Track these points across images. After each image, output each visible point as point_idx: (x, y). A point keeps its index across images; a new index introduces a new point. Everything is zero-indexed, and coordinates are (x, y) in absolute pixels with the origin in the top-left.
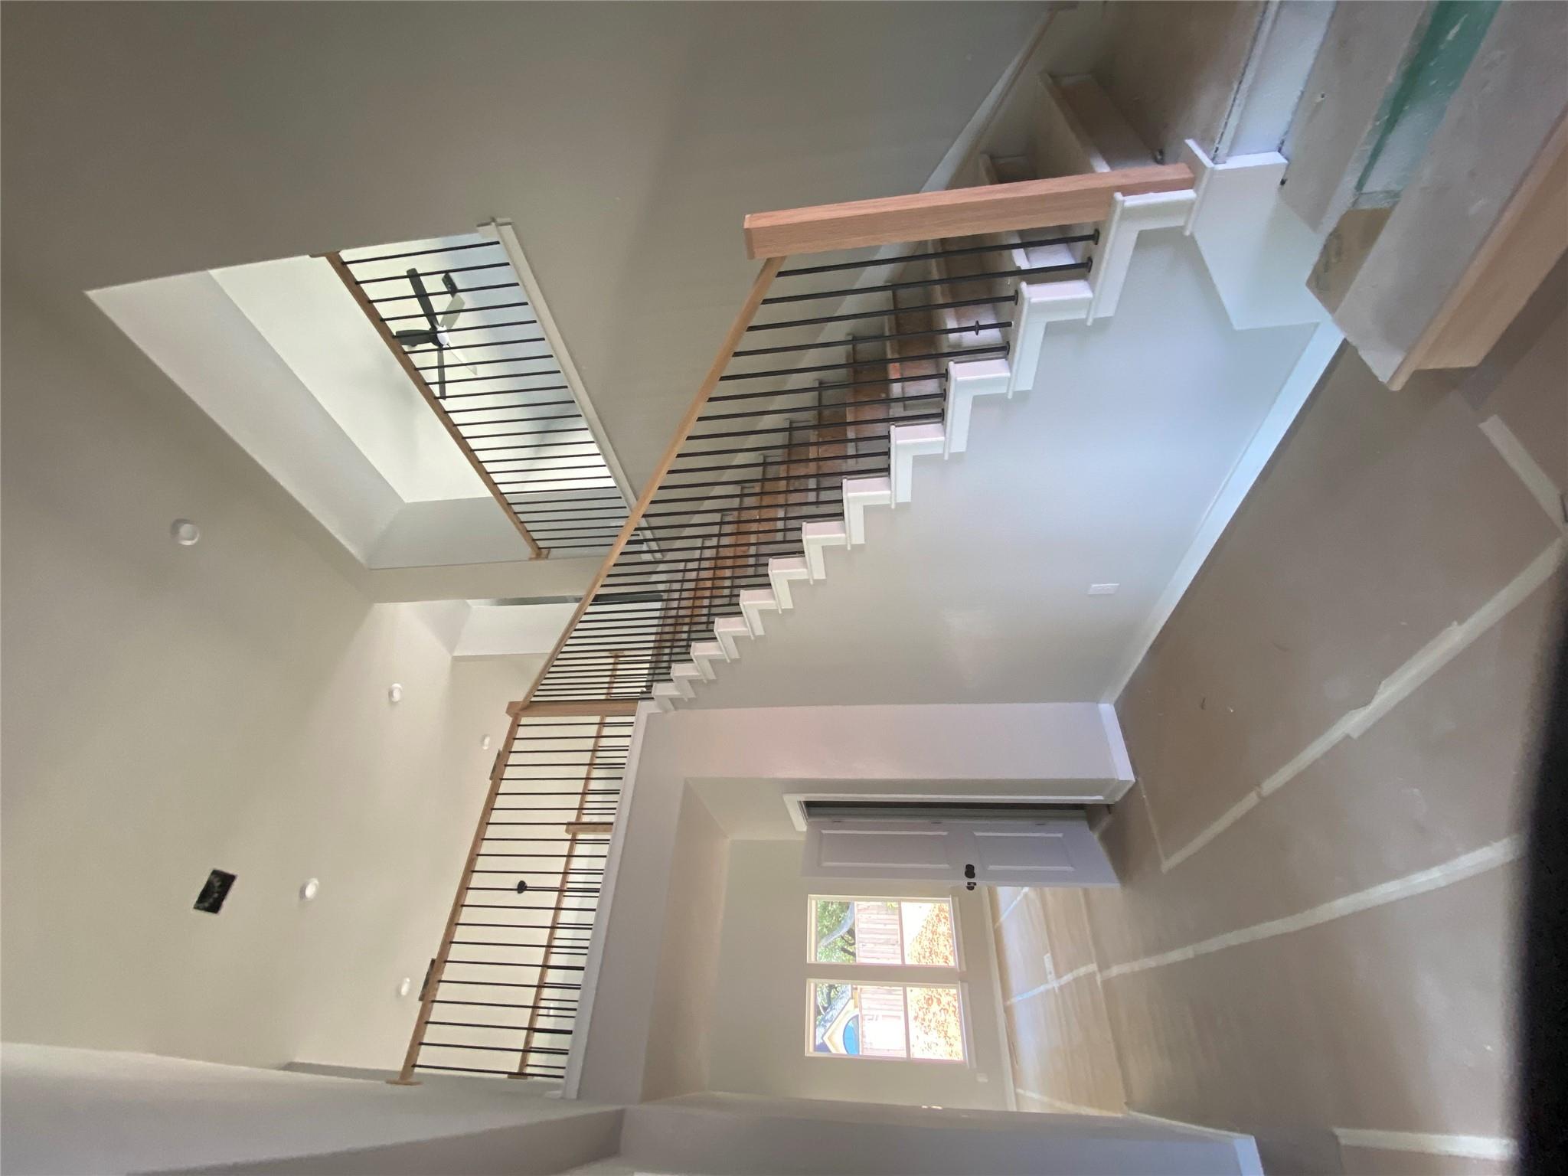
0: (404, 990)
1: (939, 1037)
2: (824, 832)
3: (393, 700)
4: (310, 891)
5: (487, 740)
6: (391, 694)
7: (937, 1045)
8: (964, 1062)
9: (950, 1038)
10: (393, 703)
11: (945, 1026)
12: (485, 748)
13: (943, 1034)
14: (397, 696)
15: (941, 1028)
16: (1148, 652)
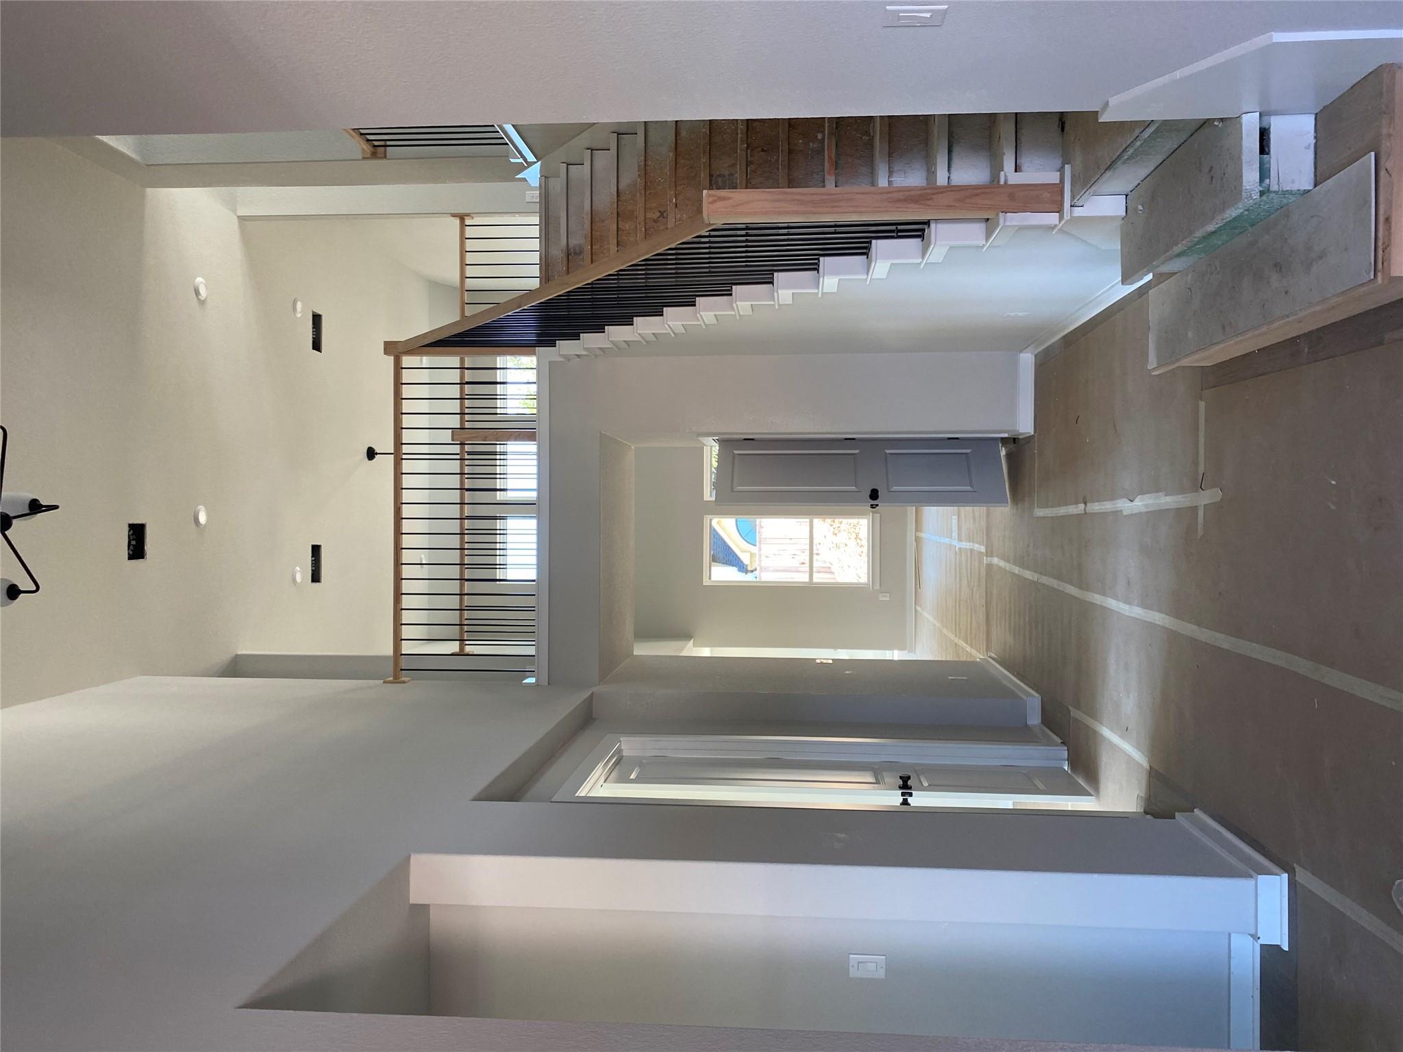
0: (299, 578)
1: (850, 538)
2: (736, 452)
3: (200, 297)
4: (203, 518)
5: (299, 305)
6: (197, 292)
7: (846, 545)
8: (868, 584)
9: (861, 540)
10: (202, 303)
11: (857, 528)
12: (299, 315)
13: (854, 535)
14: (203, 292)
15: (853, 530)
16: (1060, 339)
